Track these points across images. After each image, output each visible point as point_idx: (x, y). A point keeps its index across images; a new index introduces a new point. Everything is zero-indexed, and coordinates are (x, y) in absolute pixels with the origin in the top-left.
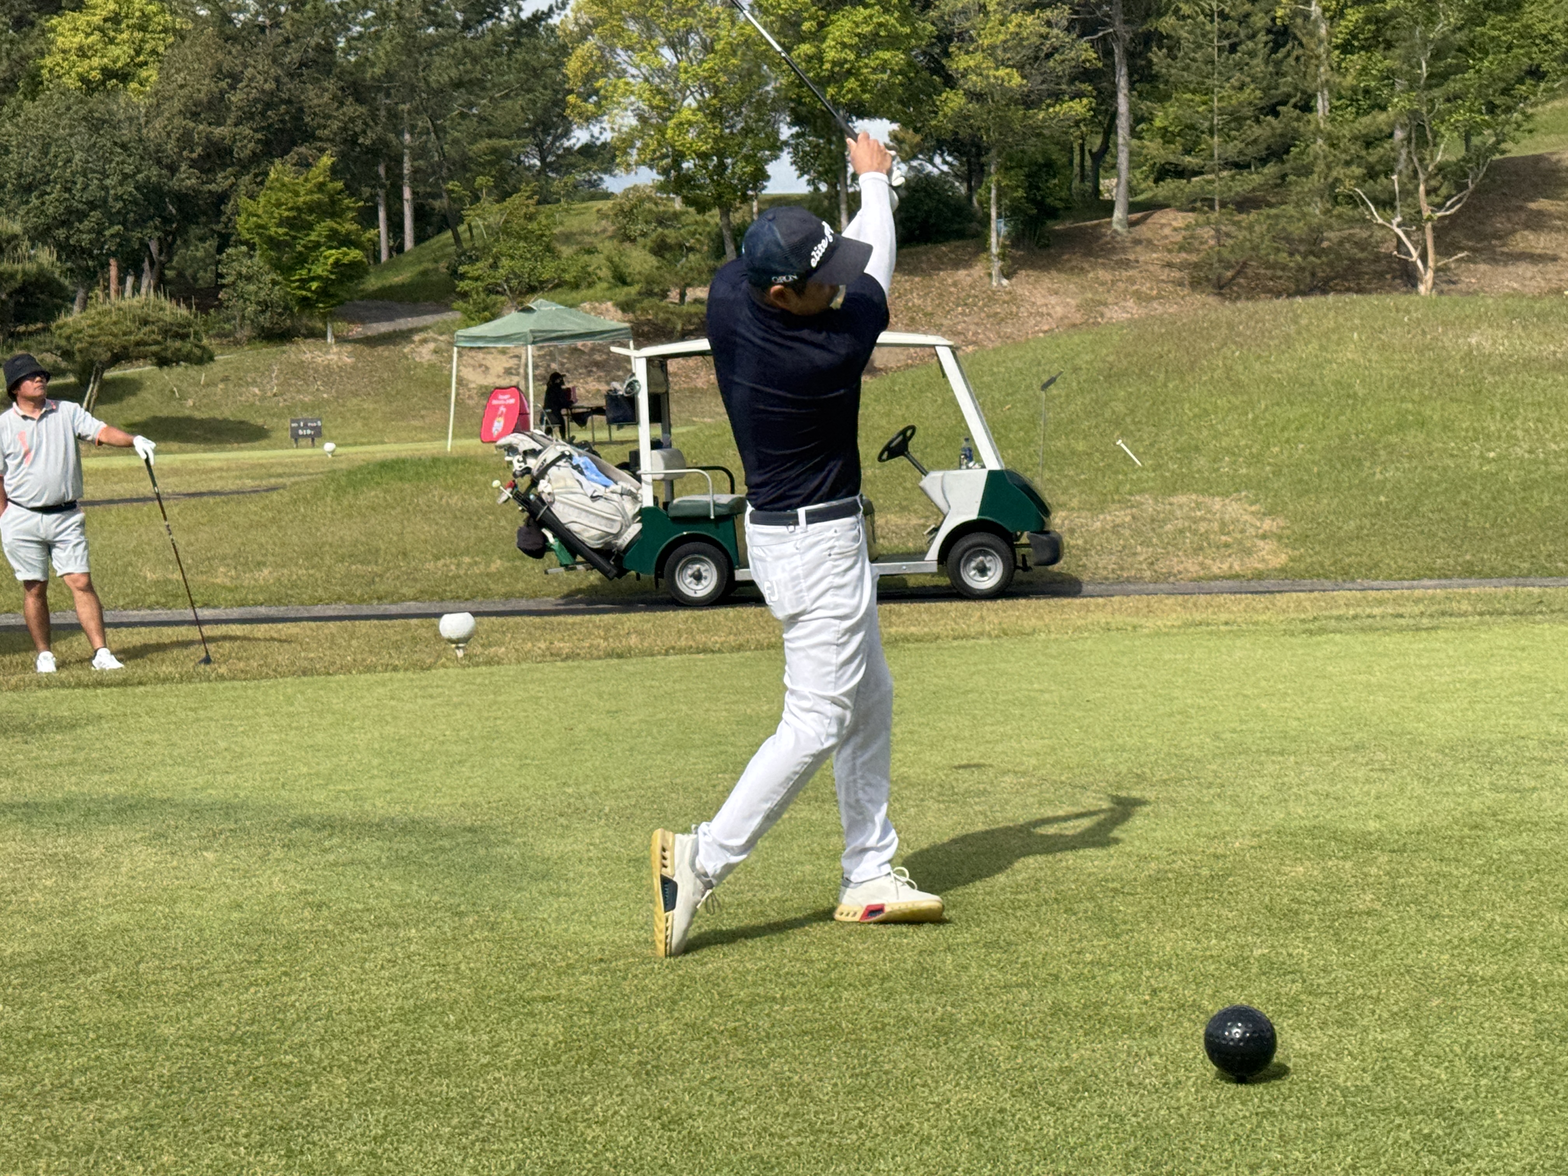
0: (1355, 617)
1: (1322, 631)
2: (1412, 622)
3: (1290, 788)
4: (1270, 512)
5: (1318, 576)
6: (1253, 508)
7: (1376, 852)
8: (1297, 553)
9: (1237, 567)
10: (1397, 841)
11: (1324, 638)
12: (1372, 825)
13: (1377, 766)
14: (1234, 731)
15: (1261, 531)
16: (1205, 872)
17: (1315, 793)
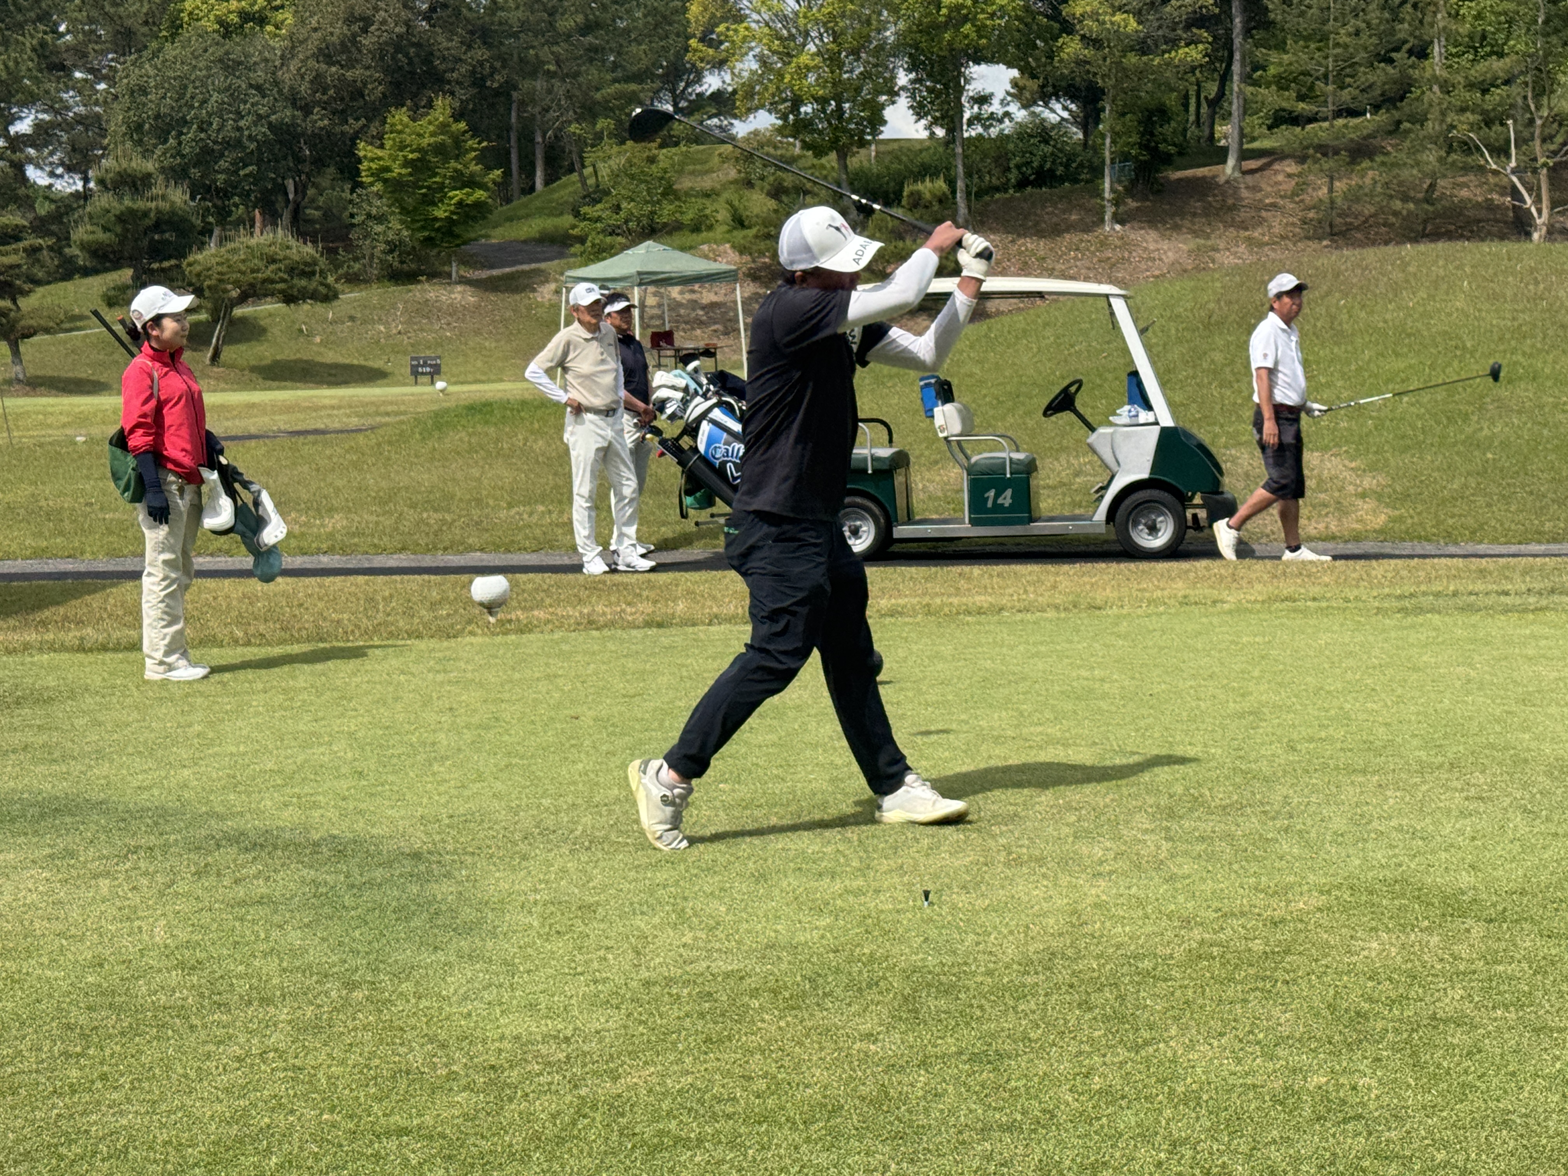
0: (1455, 594)
1: (1419, 610)
2: (1518, 601)
3: (1369, 822)
4: (1372, 468)
5: (1420, 538)
6: (1353, 465)
7: (1470, 922)
8: (1397, 513)
9: (1333, 527)
10: (1494, 905)
11: (1420, 619)
12: (1466, 879)
13: (1473, 792)
14: (1311, 740)
15: (1360, 489)
16: (1257, 946)
17: (1399, 829)
